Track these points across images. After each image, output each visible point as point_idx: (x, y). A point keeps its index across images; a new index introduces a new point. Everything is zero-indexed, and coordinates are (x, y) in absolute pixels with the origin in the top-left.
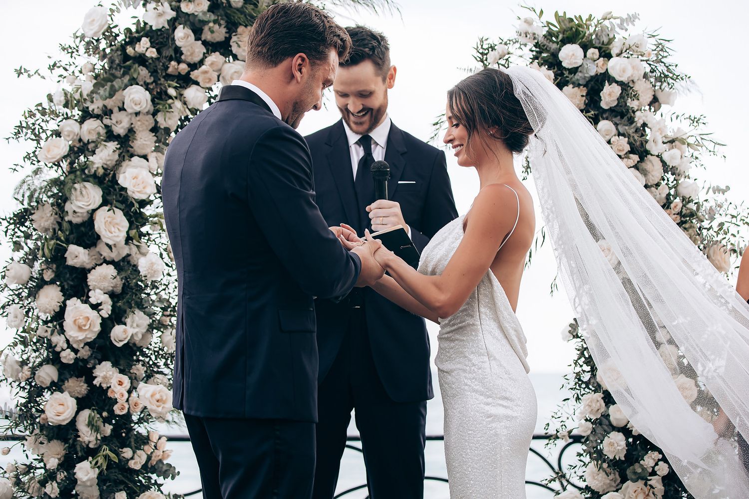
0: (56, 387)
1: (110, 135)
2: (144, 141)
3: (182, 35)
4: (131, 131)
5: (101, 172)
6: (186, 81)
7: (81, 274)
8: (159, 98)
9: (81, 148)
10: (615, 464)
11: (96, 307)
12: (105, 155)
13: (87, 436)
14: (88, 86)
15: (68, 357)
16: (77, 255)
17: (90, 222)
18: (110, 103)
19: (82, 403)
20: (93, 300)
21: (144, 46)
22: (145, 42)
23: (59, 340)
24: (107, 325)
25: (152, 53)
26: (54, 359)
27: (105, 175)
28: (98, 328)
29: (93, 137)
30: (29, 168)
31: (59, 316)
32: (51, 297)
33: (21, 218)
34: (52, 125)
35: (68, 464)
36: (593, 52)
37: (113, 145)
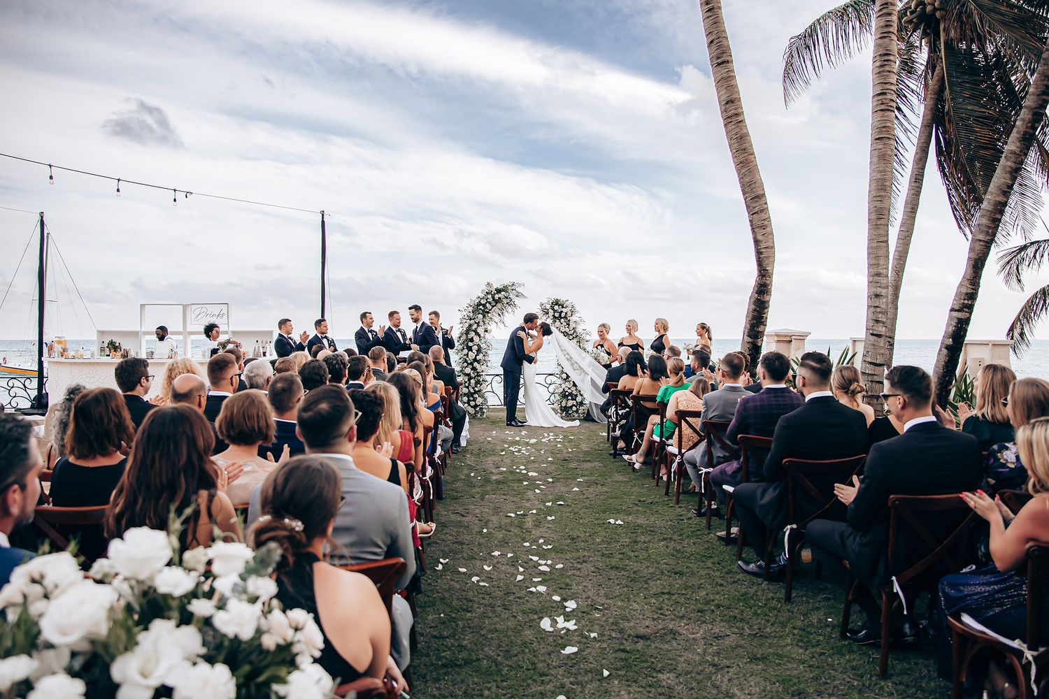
0: (467, 367)
2: (481, 323)
3: (487, 305)
6: (488, 313)
7: (471, 347)
8: (484, 316)
9: (470, 325)
10: (564, 379)
12: (474, 327)
13: (472, 375)
14: (472, 314)
15: (469, 362)
16: (470, 344)
17: (472, 338)
19: (472, 369)
21: (481, 307)
23: (467, 359)
24: (476, 356)
26: (466, 361)
31: (467, 354)
32: (466, 351)
35: (469, 380)
36: (561, 307)
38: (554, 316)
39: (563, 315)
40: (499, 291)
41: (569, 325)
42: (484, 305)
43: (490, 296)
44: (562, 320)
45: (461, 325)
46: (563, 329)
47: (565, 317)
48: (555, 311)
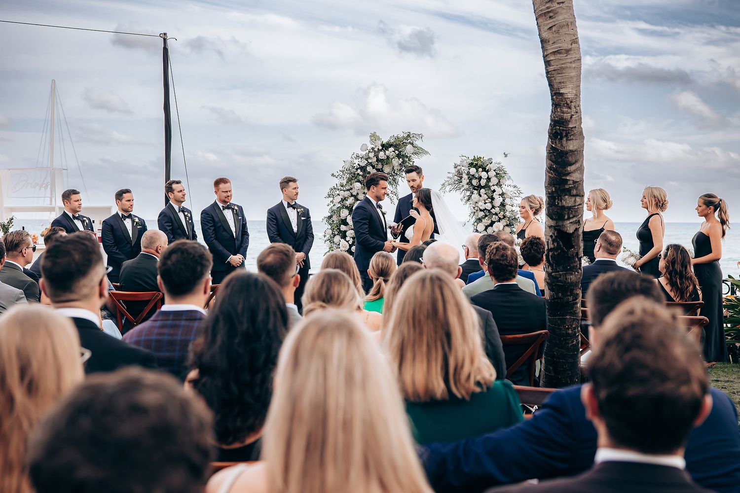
1: (352, 195)
3: (369, 169)
4: (358, 194)
5: (349, 205)
7: (345, 232)
9: (344, 199)
11: (348, 242)
16: (343, 228)
18: (352, 187)
20: (347, 240)
22: (359, 170)
25: (361, 173)
27: (350, 206)
28: (348, 247)
29: (347, 196)
30: (332, 205)
32: (337, 239)
33: (330, 217)
34: (338, 192)
36: (480, 169)
37: (352, 198)
38: (470, 183)
39: (483, 182)
40: (385, 147)
41: (493, 199)
42: (363, 169)
43: (372, 155)
44: (483, 191)
45: (331, 199)
46: (481, 205)
47: (487, 187)
48: (471, 177)
